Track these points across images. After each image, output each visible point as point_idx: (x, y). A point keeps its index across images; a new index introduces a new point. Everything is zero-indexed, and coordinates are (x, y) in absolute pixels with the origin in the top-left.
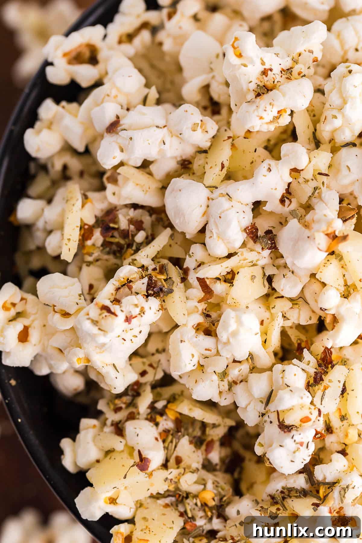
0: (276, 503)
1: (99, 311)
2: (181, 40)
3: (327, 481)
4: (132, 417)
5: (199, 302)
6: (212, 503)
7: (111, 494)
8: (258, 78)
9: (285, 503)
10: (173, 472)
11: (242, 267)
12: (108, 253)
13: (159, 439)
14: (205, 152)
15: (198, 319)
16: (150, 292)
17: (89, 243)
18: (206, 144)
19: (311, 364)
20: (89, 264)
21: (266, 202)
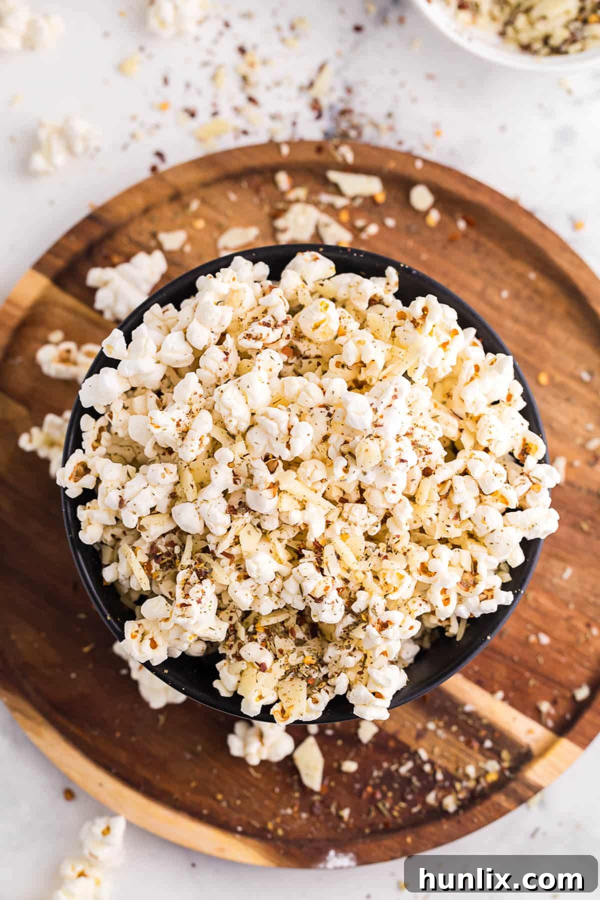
0: (345, 639)
1: (180, 609)
2: (125, 426)
3: (362, 610)
4: (240, 646)
5: (230, 565)
6: (314, 662)
7: (257, 694)
8: (177, 430)
9: (350, 636)
10: (282, 660)
11: (239, 531)
12: (167, 570)
13: (263, 648)
14: (179, 482)
15: (236, 574)
16: (201, 578)
17: (153, 571)
18: (176, 479)
19: (311, 556)
20: (161, 582)
21: (227, 489)
